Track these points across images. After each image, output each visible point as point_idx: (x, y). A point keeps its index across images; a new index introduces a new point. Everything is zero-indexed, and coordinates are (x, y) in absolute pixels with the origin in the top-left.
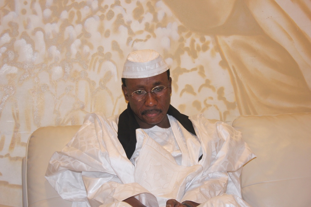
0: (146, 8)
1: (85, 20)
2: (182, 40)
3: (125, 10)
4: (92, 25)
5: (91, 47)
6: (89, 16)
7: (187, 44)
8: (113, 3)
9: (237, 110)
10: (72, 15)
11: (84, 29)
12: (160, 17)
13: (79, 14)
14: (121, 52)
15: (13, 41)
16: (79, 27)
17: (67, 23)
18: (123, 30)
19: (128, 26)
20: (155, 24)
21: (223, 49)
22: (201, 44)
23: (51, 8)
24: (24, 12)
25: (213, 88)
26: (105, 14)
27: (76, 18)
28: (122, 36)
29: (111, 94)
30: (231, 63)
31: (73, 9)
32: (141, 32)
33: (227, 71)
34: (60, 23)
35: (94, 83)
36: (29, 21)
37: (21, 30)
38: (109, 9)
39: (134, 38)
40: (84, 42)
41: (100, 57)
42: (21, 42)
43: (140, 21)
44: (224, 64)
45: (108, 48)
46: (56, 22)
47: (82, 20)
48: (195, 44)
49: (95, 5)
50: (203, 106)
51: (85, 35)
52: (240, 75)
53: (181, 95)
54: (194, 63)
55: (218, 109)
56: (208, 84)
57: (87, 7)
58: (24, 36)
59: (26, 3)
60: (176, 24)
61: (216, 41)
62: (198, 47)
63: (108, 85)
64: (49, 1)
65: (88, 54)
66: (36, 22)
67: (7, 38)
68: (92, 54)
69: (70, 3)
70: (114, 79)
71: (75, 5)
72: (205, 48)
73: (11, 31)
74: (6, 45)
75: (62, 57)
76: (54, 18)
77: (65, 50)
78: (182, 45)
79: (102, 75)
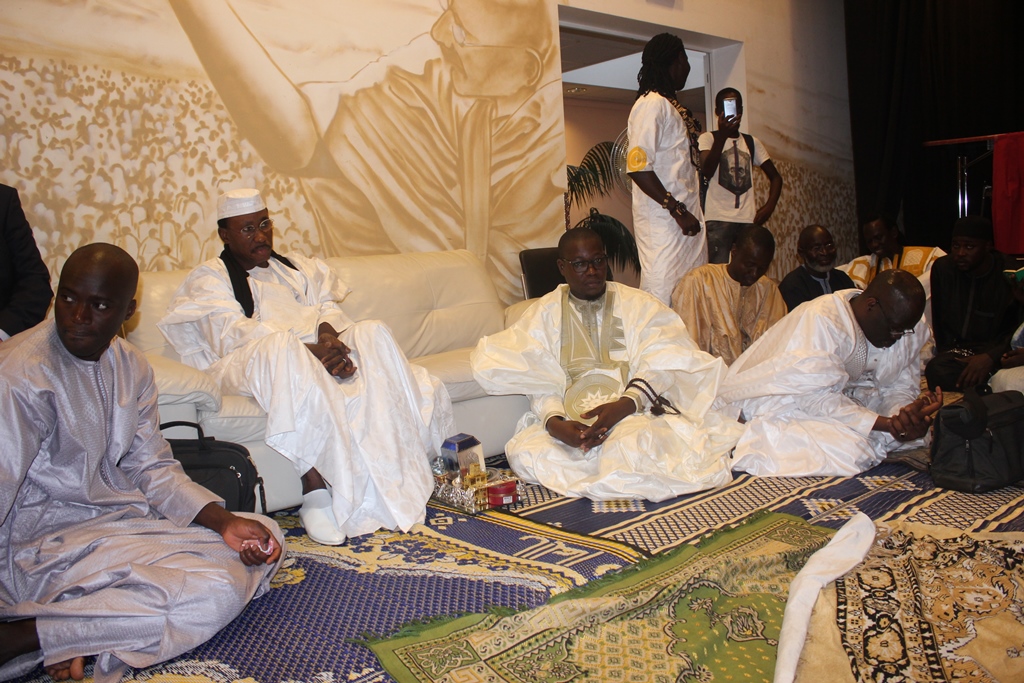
0: (230, 147)
1: (167, 157)
2: (267, 181)
3: (209, 148)
5: (175, 186)
6: (172, 153)
7: (272, 186)
8: (197, 139)
9: (321, 252)
10: (153, 151)
11: (166, 168)
12: (245, 156)
13: (161, 150)
14: (206, 192)
15: (89, 177)
16: (161, 165)
17: (147, 160)
18: (208, 169)
19: (213, 164)
20: (240, 164)
21: (307, 191)
22: (286, 186)
23: (131, 143)
24: (100, 145)
25: (298, 231)
26: (188, 151)
27: (157, 154)
28: (206, 177)
29: (197, 237)
30: (315, 206)
31: (154, 145)
32: (226, 172)
33: (311, 213)
34: (140, 160)
35: (179, 226)
36: (106, 155)
37: (97, 166)
38: (192, 145)
39: (219, 178)
40: (167, 181)
41: (185, 198)
42: (96, 180)
43: (225, 160)
44: (308, 206)
45: (192, 189)
46: (136, 158)
47: (164, 156)
48: (280, 185)
49: (177, 141)
51: (168, 172)
52: (323, 218)
54: (280, 205)
56: (293, 227)
57: (168, 143)
58: (102, 173)
59: (102, 136)
60: (261, 164)
61: (300, 183)
62: (283, 189)
63: (194, 228)
64: (128, 134)
65: (172, 194)
66: (114, 157)
67: (82, 175)
68: (175, 194)
69: (150, 138)
70: (200, 221)
71: (156, 140)
72: (290, 190)
73: (86, 167)
74: (80, 183)
75: (144, 197)
76: (134, 154)
77: (147, 189)
78: (267, 186)
79: (187, 217)
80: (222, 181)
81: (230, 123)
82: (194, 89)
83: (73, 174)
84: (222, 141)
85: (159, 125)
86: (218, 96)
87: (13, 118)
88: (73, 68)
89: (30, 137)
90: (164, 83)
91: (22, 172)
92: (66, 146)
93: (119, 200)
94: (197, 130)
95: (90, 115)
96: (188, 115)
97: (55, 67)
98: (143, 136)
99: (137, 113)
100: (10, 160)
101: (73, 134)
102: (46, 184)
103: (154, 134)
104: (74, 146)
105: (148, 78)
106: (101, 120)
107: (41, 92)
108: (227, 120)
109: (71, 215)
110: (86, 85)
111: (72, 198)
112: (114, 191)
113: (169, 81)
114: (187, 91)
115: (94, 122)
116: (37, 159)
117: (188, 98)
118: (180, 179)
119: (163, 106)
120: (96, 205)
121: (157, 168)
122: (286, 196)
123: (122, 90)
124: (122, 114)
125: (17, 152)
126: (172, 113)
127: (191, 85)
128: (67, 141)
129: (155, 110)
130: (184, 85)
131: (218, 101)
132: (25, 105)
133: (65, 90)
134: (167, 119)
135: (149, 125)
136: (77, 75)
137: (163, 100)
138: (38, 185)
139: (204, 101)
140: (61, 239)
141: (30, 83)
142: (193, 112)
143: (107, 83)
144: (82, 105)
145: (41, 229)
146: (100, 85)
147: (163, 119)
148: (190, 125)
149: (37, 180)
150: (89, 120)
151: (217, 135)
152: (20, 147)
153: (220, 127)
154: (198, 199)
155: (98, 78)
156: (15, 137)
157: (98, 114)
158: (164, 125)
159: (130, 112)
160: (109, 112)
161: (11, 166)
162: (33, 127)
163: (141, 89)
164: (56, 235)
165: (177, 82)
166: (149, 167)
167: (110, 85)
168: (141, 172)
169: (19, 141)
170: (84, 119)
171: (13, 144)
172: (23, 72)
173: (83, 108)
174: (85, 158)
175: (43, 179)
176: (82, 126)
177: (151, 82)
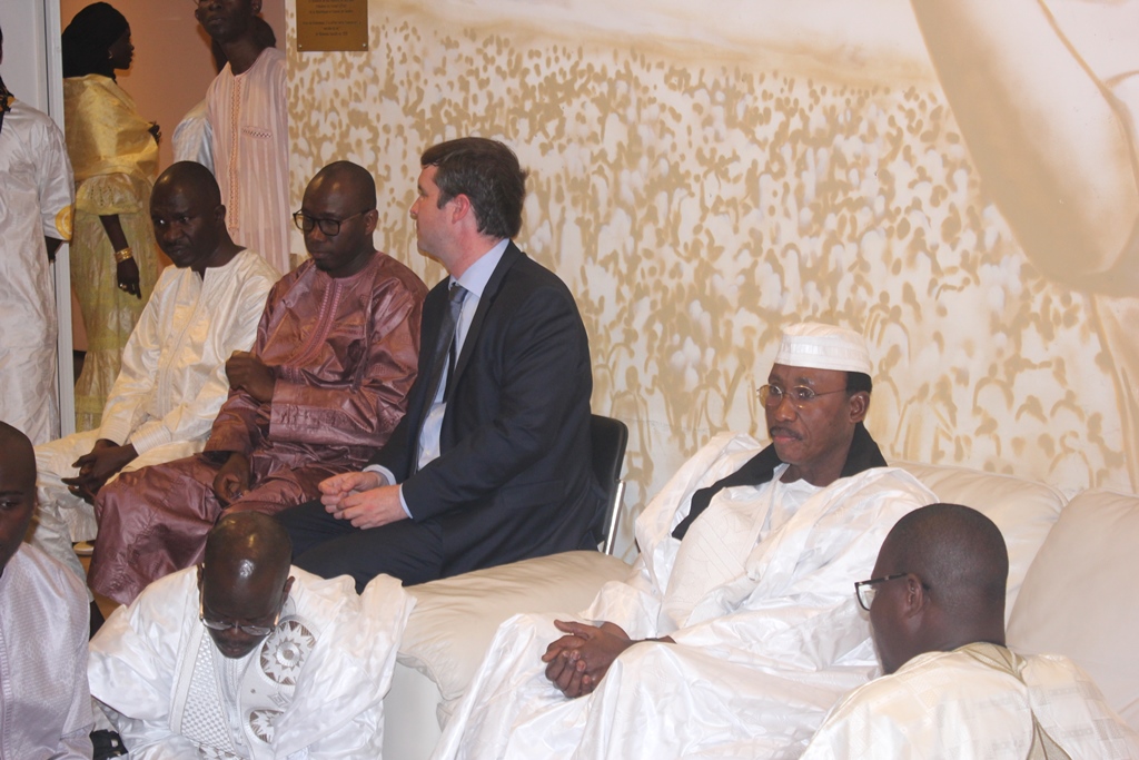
0: (964, 220)
1: (862, 234)
2: (1026, 296)
3: (929, 220)
4: (874, 245)
5: (869, 290)
6: (870, 228)
7: (1036, 307)
8: (909, 203)
10: (842, 224)
11: (859, 255)
12: (990, 241)
13: (854, 222)
14: (917, 307)
15: (755, 264)
16: (852, 249)
17: (834, 239)
18: (923, 261)
19: (932, 255)
20: (980, 255)
21: (1106, 327)
22: (1062, 310)
23: (814, 207)
24: (772, 210)
25: (1079, 412)
26: (895, 225)
27: (848, 229)
28: (920, 277)
29: (896, 392)
30: (1119, 363)
31: (845, 212)
32: (953, 270)
34: (823, 237)
36: (778, 228)
37: (767, 245)
38: (902, 215)
39: (941, 282)
40: (859, 280)
41: (883, 315)
42: (764, 269)
43: (953, 247)
44: (1104, 360)
45: (896, 299)
46: (817, 234)
47: (858, 234)
48: (1052, 307)
49: (880, 206)
50: (1058, 449)
51: (861, 264)
53: (1018, 416)
54: (1047, 349)
55: (1086, 462)
56: (1069, 401)
57: (866, 209)
58: (771, 258)
59: (775, 194)
60: (1016, 260)
61: (1092, 307)
62: (1056, 315)
63: (893, 373)
64: (810, 192)
65: (864, 305)
66: (789, 232)
67: (746, 260)
68: (869, 305)
69: (840, 198)
70: (903, 362)
71: (849, 203)
72: (1070, 320)
73: (752, 246)
74: (743, 272)
75: (823, 305)
76: (815, 228)
77: (829, 292)
78: (1026, 307)
79: (884, 352)
80: (946, 287)
81: (969, 171)
82: (912, 105)
83: (735, 258)
84: (952, 208)
85: (854, 174)
86: (952, 117)
87: (677, 164)
88: (748, 78)
89: (692, 195)
90: (867, 94)
91: (681, 249)
92: (731, 211)
93: (789, 309)
94: (912, 185)
95: (762, 157)
96: (900, 156)
97: (727, 79)
98: (830, 195)
99: (824, 153)
100: (670, 230)
101: (738, 191)
102: (705, 271)
103: (845, 193)
104: (741, 210)
105: (845, 87)
106: (775, 167)
107: (708, 122)
108: (964, 165)
109: (729, 324)
110: (761, 105)
111: (732, 296)
112: (784, 290)
113: (875, 91)
114: (901, 107)
115: (768, 170)
116: (697, 229)
117: (902, 121)
118: (878, 275)
119: (863, 139)
120: (760, 312)
121: (844, 255)
122: (1061, 333)
123: (807, 112)
124: (804, 155)
125: (678, 216)
126: (876, 151)
127: (907, 96)
128: (732, 202)
129: (850, 147)
130: (898, 96)
131: (951, 125)
132: (690, 144)
133: (736, 117)
134: (867, 162)
135: (840, 175)
136: (751, 91)
137: (863, 128)
138: (696, 272)
139: (927, 126)
140: (715, 362)
141: (698, 108)
142: (908, 149)
143: (788, 100)
144: (754, 141)
145: (695, 341)
146: (780, 105)
147: (861, 163)
148: (901, 172)
149: (695, 263)
150: (761, 168)
151: (945, 194)
152: (682, 211)
153: (949, 179)
154: (903, 319)
155: (777, 94)
156: (679, 193)
157: (775, 156)
158: (862, 176)
159: (815, 152)
160: (786, 151)
161: (670, 240)
162: (697, 178)
163: (833, 108)
164: (711, 352)
165: (887, 91)
166: (836, 250)
167: (792, 105)
168: (822, 262)
169: (681, 200)
170: (755, 163)
171: (675, 206)
172: (691, 91)
173: (755, 146)
174: (753, 232)
175: (702, 261)
176: (752, 178)
177: (848, 95)
